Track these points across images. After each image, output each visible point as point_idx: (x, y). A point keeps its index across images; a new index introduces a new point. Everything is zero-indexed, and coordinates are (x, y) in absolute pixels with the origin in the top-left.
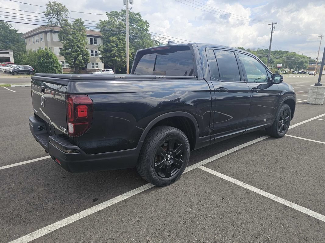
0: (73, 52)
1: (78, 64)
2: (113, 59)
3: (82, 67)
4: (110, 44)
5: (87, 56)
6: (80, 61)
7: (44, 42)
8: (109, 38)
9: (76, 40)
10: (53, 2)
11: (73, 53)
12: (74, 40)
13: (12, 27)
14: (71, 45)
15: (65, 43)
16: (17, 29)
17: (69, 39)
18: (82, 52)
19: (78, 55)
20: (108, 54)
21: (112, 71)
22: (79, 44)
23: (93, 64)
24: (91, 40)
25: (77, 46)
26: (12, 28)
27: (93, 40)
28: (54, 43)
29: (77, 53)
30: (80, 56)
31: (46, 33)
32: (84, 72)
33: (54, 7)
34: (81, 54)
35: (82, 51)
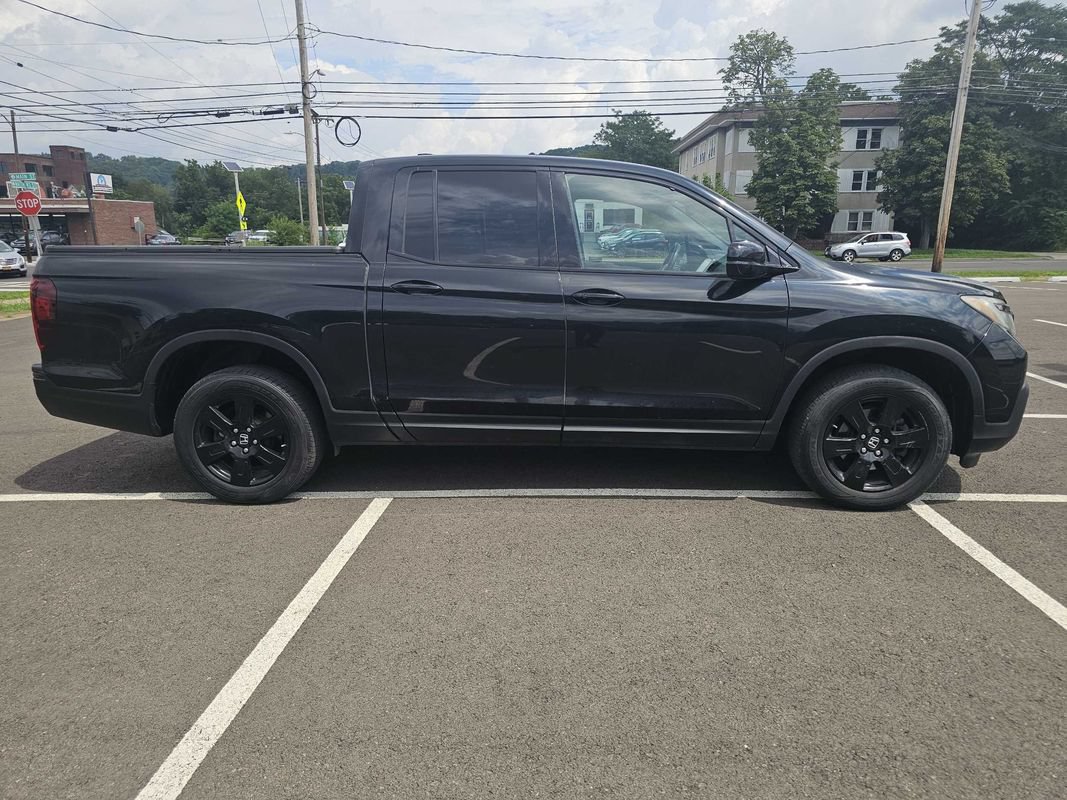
0: (785, 182)
1: (794, 219)
2: (925, 195)
3: (807, 230)
4: (922, 142)
5: (828, 192)
6: (800, 210)
7: (715, 160)
8: (924, 121)
9: (799, 143)
10: (748, 36)
11: (782, 187)
12: (793, 143)
13: (660, 126)
14: (783, 160)
15: (765, 155)
16: (671, 130)
17: (779, 143)
18: (814, 181)
19: (797, 191)
20: (910, 180)
21: (906, 240)
22: (806, 153)
23: (853, 216)
24: (862, 134)
25: (798, 161)
26: (661, 128)
27: (869, 136)
28: (740, 160)
29: (795, 183)
30: (802, 194)
31: (724, 130)
32: (819, 243)
33: (752, 50)
34: (807, 188)
35: (813, 177)
